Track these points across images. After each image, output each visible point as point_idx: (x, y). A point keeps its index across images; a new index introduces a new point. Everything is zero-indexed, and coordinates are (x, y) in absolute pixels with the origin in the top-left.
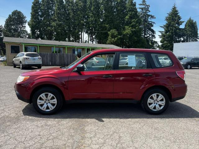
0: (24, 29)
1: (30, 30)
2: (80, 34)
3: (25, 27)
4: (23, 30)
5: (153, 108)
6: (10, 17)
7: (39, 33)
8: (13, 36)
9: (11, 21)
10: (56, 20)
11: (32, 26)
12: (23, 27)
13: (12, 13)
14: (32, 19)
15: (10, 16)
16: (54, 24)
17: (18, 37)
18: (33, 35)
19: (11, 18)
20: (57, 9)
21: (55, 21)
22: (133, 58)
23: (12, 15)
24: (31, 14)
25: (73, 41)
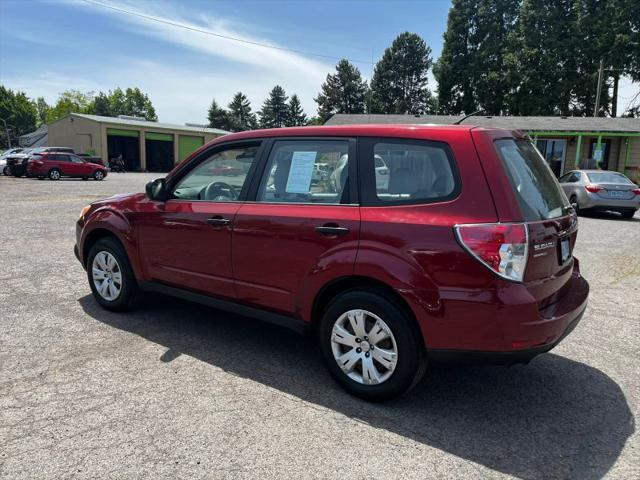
0: (423, 88)
1: (436, 89)
2: (609, 86)
3: (426, 79)
4: (420, 91)
5: (349, 366)
6: (388, 56)
7: (462, 94)
8: (390, 110)
9: (388, 68)
10: (520, 46)
11: (443, 75)
12: (419, 81)
13: (395, 43)
14: (445, 52)
15: (387, 51)
16: (510, 58)
17: (402, 112)
18: (445, 104)
19: (390, 59)
20: (530, 5)
21: (515, 47)
22: (308, 162)
23: (394, 50)
24: (445, 37)
25: (577, 113)
